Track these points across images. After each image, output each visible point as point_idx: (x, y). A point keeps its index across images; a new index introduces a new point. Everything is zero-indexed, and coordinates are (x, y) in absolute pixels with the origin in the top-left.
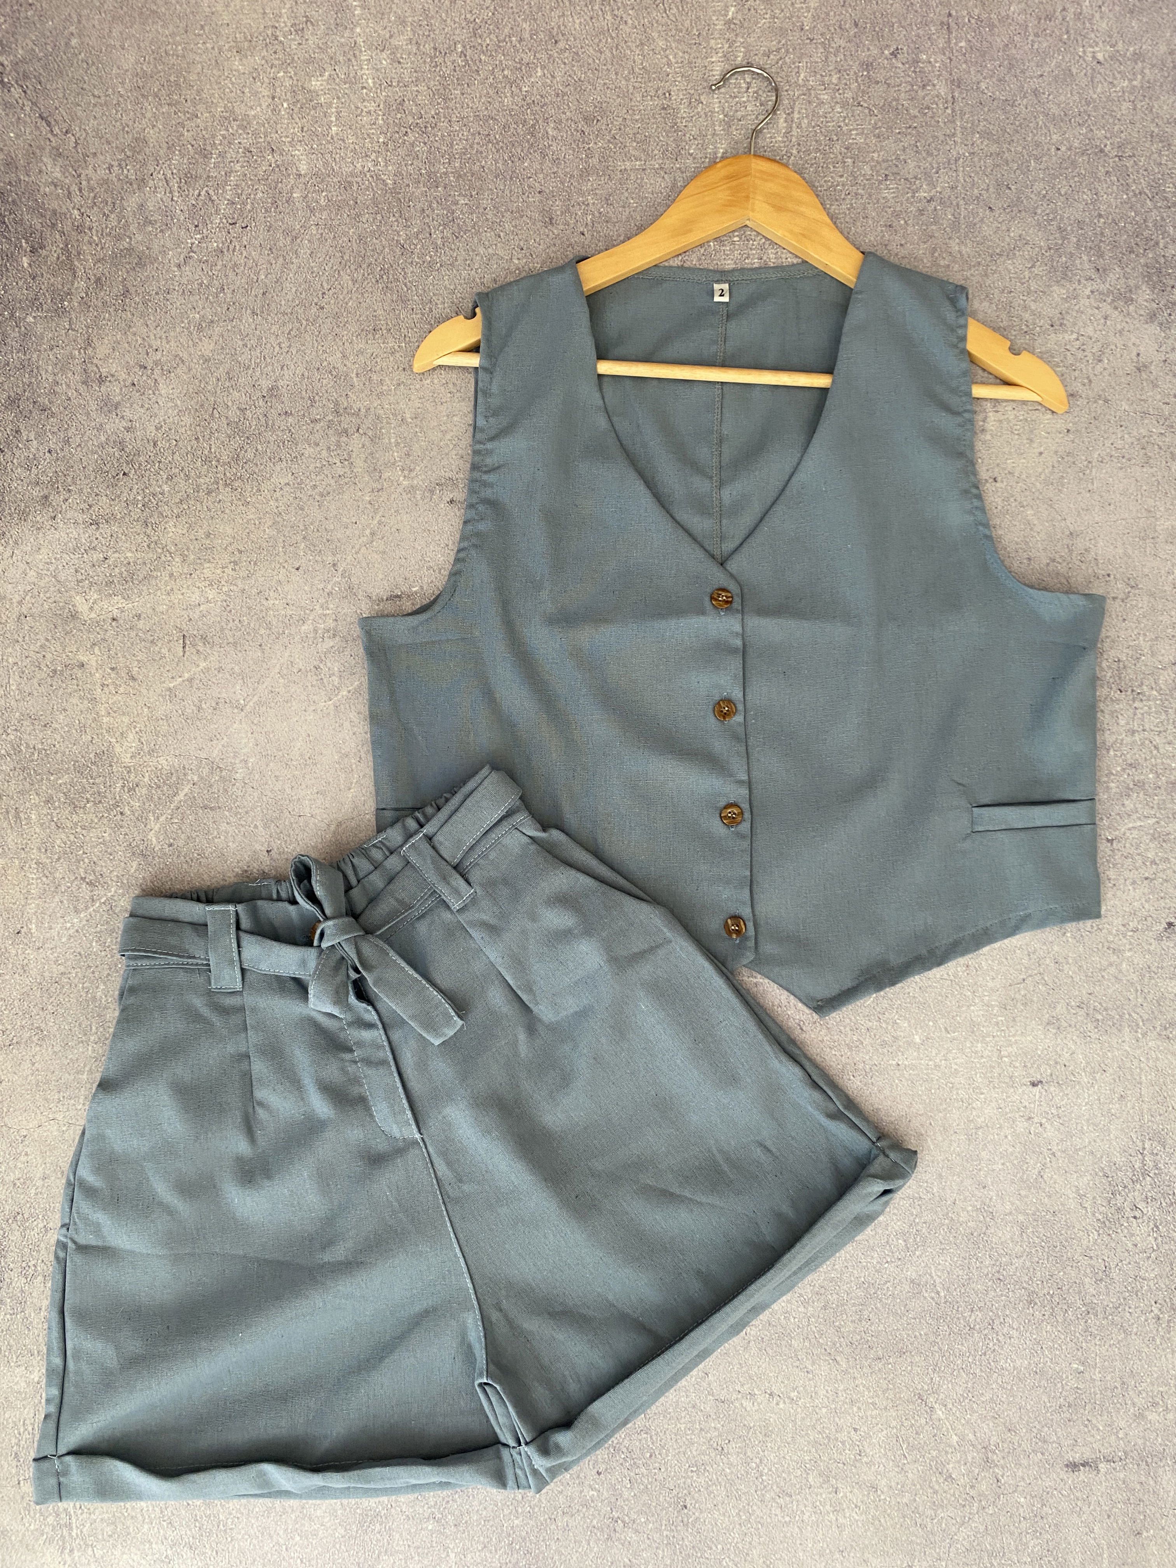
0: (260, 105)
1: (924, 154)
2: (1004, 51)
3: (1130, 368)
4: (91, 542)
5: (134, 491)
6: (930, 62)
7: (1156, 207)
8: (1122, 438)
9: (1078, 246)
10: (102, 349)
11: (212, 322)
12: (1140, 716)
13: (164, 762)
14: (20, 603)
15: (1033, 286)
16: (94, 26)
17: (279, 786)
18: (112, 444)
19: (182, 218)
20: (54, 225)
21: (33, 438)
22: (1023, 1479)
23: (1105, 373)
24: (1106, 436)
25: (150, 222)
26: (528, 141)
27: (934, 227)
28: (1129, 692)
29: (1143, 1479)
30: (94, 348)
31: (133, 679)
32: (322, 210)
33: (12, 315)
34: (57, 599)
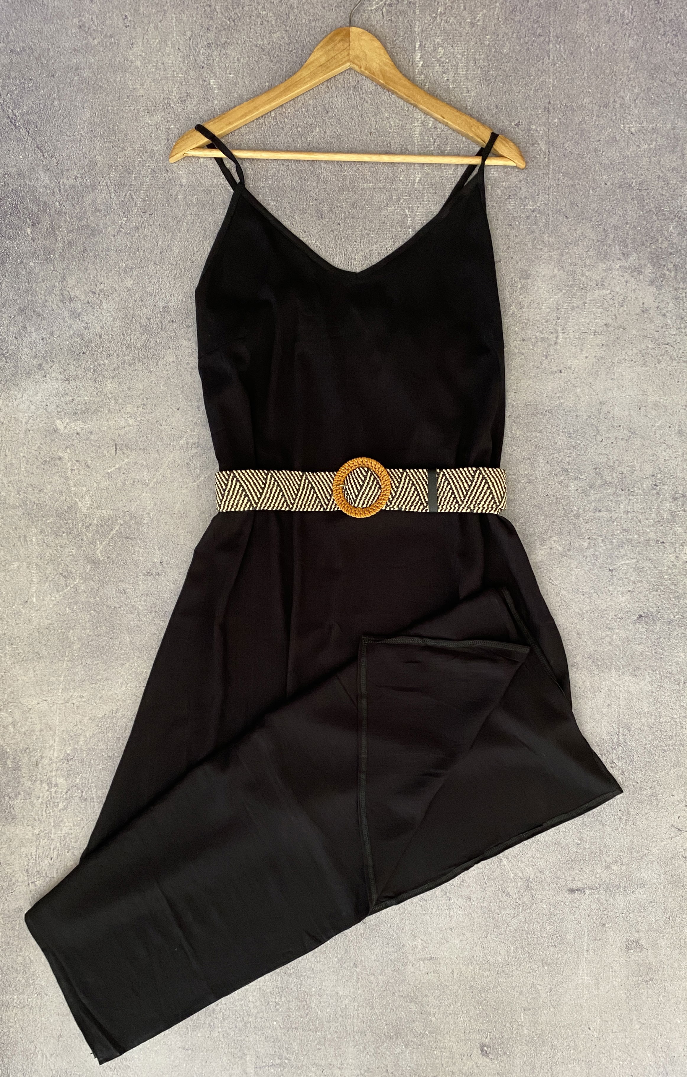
0: (161, 144)
1: (531, 184)
2: (579, 125)
3: (638, 311)
4: (65, 390)
5: (89, 363)
6: (537, 130)
7: (658, 219)
8: (632, 350)
9: (614, 240)
10: (71, 282)
11: (132, 268)
12: (631, 504)
13: (105, 513)
14: (26, 423)
15: (588, 262)
16: (67, 94)
17: (167, 527)
18: (76, 336)
19: (116, 208)
20: (45, 211)
21: (33, 331)
22: (546, 896)
23: (625, 313)
24: (623, 348)
25: (98, 210)
26: (310, 170)
27: (535, 227)
28: (627, 491)
29: (608, 898)
30: (67, 281)
31: (89, 467)
32: (194, 205)
33: (22, 262)
34: (47, 421)
